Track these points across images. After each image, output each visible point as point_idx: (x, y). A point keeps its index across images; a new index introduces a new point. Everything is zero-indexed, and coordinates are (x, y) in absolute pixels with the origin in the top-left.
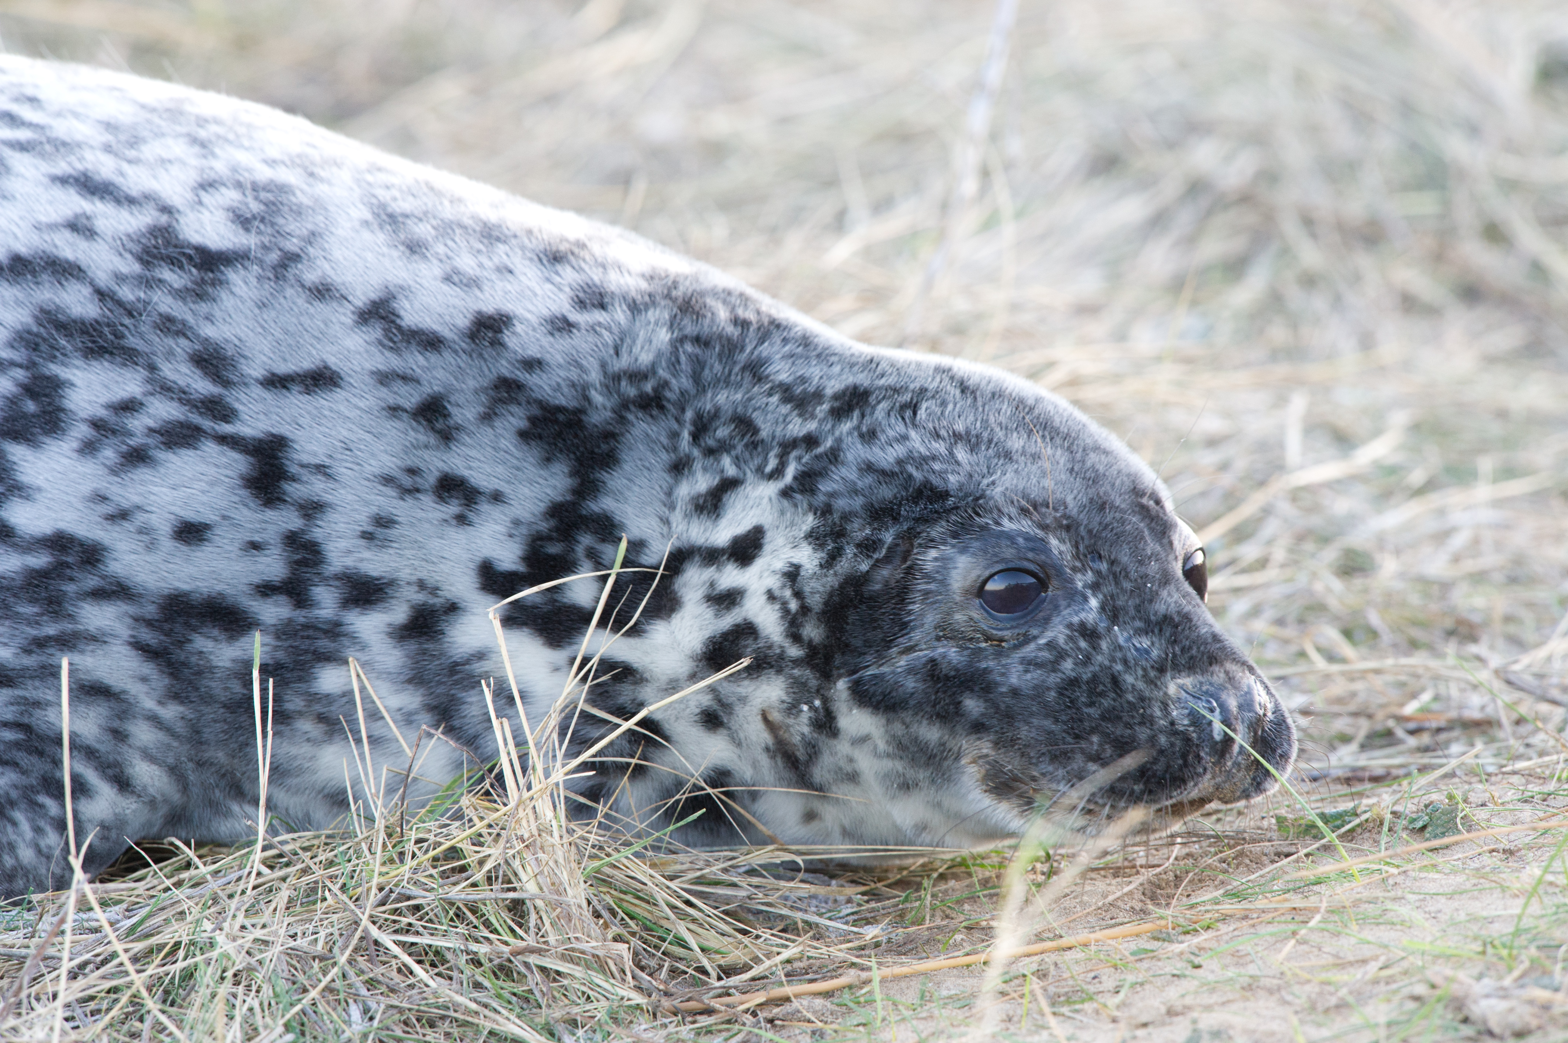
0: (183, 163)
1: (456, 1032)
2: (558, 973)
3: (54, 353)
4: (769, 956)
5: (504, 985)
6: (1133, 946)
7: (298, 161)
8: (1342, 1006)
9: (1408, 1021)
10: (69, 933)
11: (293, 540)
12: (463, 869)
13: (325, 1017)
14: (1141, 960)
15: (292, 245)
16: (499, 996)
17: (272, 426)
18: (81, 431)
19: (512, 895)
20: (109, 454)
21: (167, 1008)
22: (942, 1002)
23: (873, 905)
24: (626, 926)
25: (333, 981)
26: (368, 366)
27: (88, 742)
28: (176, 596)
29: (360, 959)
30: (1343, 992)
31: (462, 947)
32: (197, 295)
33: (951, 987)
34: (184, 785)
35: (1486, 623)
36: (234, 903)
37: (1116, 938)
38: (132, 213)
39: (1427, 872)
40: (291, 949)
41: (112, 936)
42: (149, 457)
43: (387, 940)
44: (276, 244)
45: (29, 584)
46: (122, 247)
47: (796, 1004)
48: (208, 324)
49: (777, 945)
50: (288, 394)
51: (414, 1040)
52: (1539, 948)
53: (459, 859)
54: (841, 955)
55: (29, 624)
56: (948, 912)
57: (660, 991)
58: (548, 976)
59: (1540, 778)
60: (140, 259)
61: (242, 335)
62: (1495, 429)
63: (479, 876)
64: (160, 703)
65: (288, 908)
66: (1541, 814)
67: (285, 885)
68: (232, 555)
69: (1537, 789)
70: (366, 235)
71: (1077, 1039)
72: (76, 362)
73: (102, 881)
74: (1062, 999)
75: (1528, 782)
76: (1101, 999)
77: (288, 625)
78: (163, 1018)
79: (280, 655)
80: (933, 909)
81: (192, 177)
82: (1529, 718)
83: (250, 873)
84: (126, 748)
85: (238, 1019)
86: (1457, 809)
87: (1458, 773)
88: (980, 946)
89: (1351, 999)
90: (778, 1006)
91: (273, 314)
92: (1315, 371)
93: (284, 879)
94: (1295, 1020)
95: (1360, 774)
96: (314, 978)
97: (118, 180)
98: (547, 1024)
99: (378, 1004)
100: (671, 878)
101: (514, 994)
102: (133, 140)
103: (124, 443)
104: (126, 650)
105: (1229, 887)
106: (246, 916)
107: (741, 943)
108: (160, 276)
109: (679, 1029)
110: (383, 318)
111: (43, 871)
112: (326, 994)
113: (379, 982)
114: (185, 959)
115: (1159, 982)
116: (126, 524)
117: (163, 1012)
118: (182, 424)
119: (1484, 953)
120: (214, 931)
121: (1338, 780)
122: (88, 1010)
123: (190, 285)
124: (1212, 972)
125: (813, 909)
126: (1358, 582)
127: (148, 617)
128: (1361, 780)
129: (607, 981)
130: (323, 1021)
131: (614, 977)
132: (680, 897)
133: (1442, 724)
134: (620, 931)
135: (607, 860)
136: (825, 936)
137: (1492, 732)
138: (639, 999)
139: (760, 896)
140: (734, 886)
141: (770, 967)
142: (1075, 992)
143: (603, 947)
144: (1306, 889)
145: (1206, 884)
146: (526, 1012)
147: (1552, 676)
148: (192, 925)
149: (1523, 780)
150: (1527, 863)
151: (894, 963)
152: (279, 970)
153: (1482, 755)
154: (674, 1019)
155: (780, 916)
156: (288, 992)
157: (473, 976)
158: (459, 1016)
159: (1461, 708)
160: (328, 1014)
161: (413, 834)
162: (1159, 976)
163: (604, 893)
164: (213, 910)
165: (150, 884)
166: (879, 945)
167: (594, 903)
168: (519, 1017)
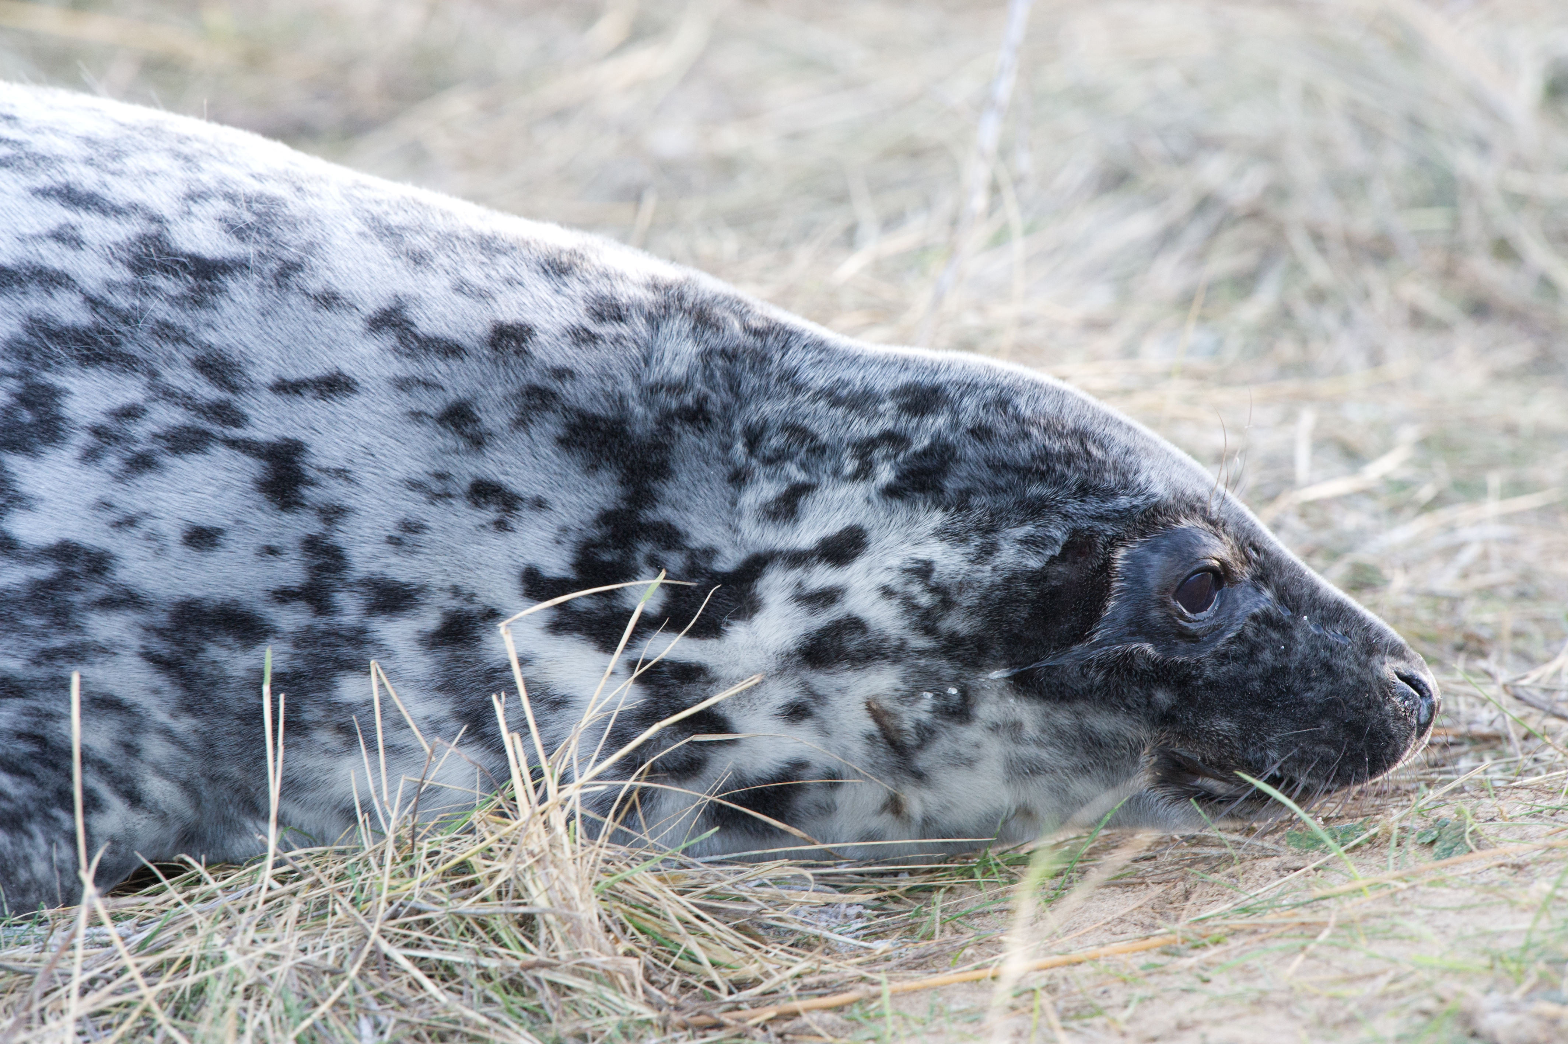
2: (569, 988)
4: (779, 970)
5: (515, 1000)
6: (1142, 961)
8: (1351, 1021)
9: (1417, 1036)
10: (80, 947)
11: (312, 545)
12: (472, 884)
13: (336, 1032)
14: (1150, 975)
16: (510, 1011)
18: (82, 439)
19: (522, 910)
20: (113, 461)
21: (178, 1022)
22: (951, 1017)
23: (882, 919)
24: (637, 940)
25: (343, 995)
27: (100, 756)
28: (189, 603)
29: (370, 973)
30: (1352, 1007)
31: (473, 962)
32: (196, 302)
33: (961, 1001)
35: (1495, 638)
36: (244, 918)
37: (1126, 952)
39: (1436, 886)
40: (303, 963)
41: (123, 951)
42: (155, 463)
43: (398, 954)
45: (34, 596)
47: (805, 1019)
49: (788, 960)
50: (300, 399)
52: (1549, 963)
53: (469, 873)
54: (850, 970)
55: (37, 636)
56: (958, 926)
57: (670, 1005)
58: (558, 991)
59: (1548, 793)
60: (131, 267)
62: (1505, 444)
63: (489, 891)
65: (298, 922)
66: (1550, 830)
67: (296, 899)
69: (1545, 804)
73: (113, 896)
74: (1072, 1013)
75: (1536, 797)
76: (1109, 1012)
77: (307, 632)
78: (174, 1033)
79: (299, 663)
80: (943, 924)
82: (1537, 733)
83: (260, 889)
85: (249, 1034)
86: (1465, 824)
87: (1467, 788)
88: (989, 961)
89: (1359, 1014)
90: (788, 1020)
92: (1324, 387)
93: (294, 894)
94: (1304, 1034)
96: (325, 993)
98: (557, 1038)
99: (389, 1020)
100: (682, 893)
101: (525, 1009)
105: (1237, 901)
106: (257, 931)
107: (751, 957)
108: (153, 283)
112: (337, 1008)
113: (390, 997)
114: (197, 971)
115: (1168, 996)
117: (175, 1027)
118: (188, 429)
119: (1492, 967)
120: (224, 945)
122: (99, 1024)
123: (187, 292)
124: (1222, 986)
125: (824, 924)
126: (1368, 597)
129: (617, 995)
130: (333, 1035)
131: (624, 991)
132: (691, 912)
133: (1451, 739)
134: (630, 946)
135: (620, 875)
136: (835, 952)
137: (1500, 747)
138: (649, 1014)
139: (771, 910)
140: (745, 900)
141: (780, 982)
142: (1085, 1007)
143: (613, 962)
144: (1315, 903)
145: (1215, 898)
146: (537, 1027)
147: (1561, 691)
148: (204, 940)
149: (1532, 795)
150: (1536, 878)
151: (904, 978)
152: (290, 984)
153: (1490, 770)
154: (684, 1033)
155: (791, 930)
156: (298, 1006)
157: (483, 991)
158: (469, 1030)
159: (1469, 723)
160: (339, 1028)
161: (426, 847)
162: (1168, 990)
163: (615, 908)
164: (224, 924)
165: (162, 898)
166: (889, 960)
167: (605, 917)
168: (530, 1031)
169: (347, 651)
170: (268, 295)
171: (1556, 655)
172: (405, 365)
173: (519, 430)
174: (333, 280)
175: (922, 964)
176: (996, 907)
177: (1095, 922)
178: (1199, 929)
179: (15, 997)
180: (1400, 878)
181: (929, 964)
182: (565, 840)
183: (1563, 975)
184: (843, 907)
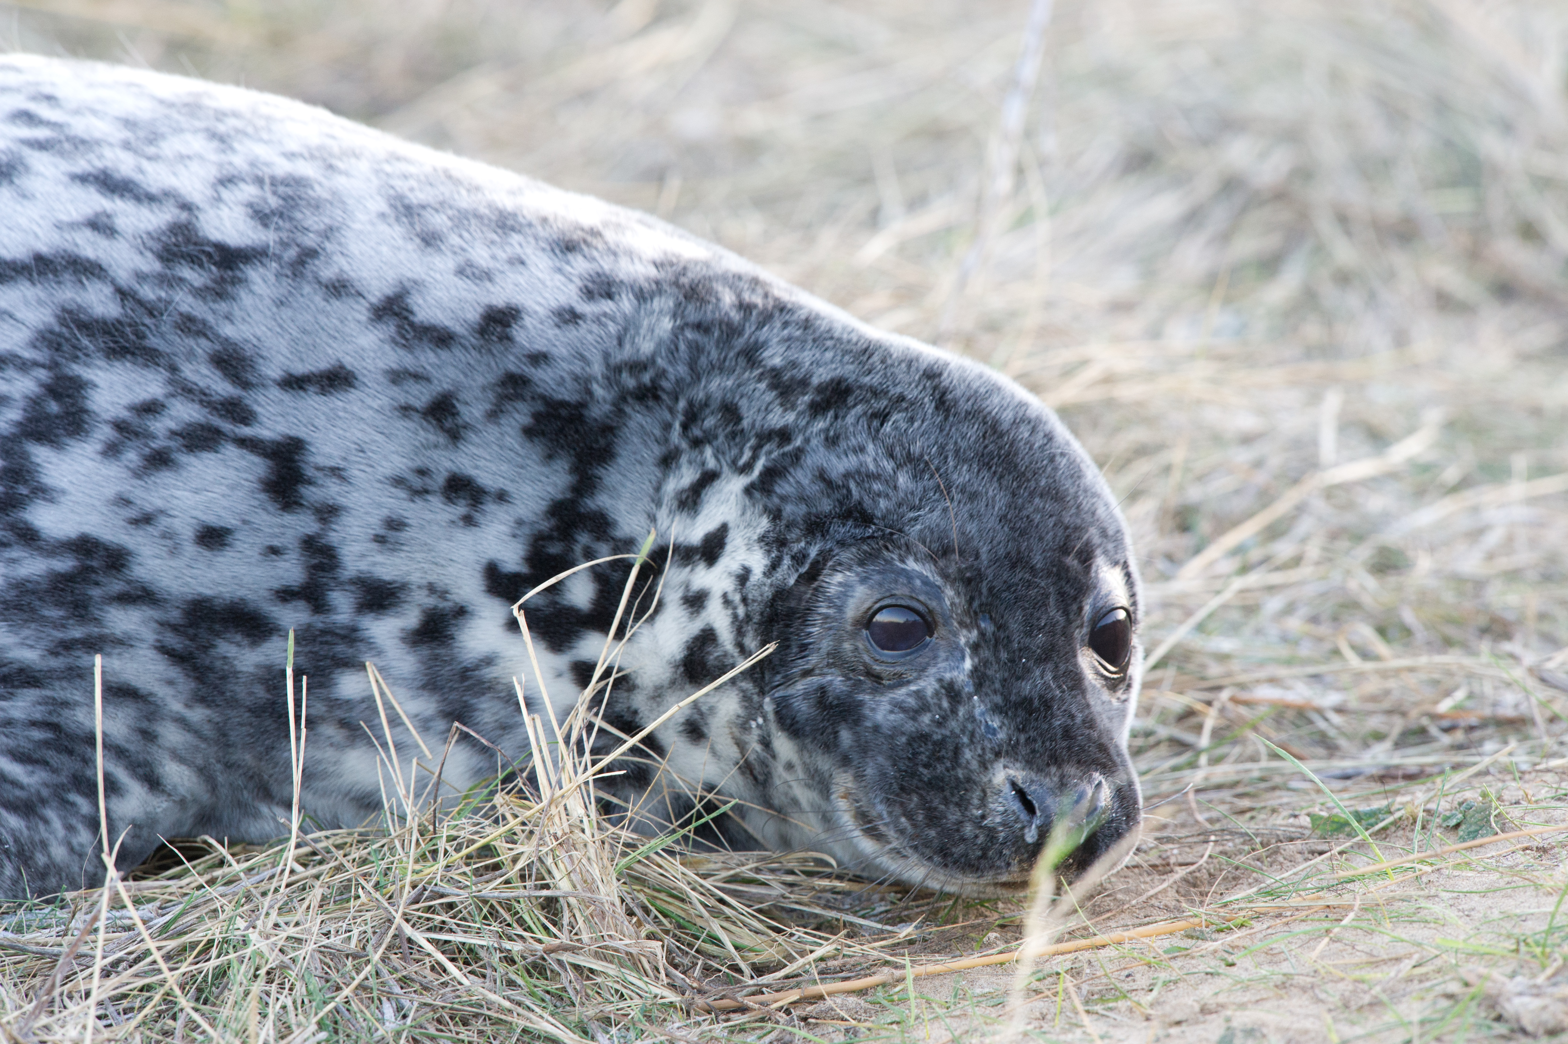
0: (201, 158)
1: (489, 1030)
2: (591, 971)
3: (77, 354)
4: (802, 954)
5: (537, 983)
6: (1167, 944)
7: (317, 154)
8: (1375, 1004)
9: (1442, 1019)
10: (102, 930)
12: (496, 867)
13: (359, 1015)
14: (1175, 958)
15: (310, 241)
16: (532, 994)
17: (290, 428)
18: (104, 433)
19: (545, 893)
20: (132, 456)
21: (200, 1006)
22: (975, 1000)
24: (660, 924)
25: (367, 979)
26: (381, 365)
29: (393, 957)
30: (1376, 990)
31: (496, 945)
33: (984, 985)
34: (214, 788)
35: (1520, 621)
36: (267, 901)
37: (1150, 936)
38: (152, 211)
39: (1461, 870)
40: (325, 947)
41: (145, 934)
42: (172, 461)
43: (420, 938)
44: (294, 240)
47: (829, 1002)
48: (227, 322)
49: (811, 943)
51: (448, 1038)
53: (493, 856)
54: (875, 953)
56: (982, 910)
57: (693, 988)
58: (581, 974)
60: (160, 257)
61: (259, 333)
62: (1529, 427)
63: (513, 872)
64: (187, 706)
65: (321, 906)
67: (319, 883)
68: (253, 560)
70: (383, 227)
71: (1110, 1038)
73: (136, 879)
74: (1096, 997)
75: (1562, 780)
76: (1134, 997)
78: (196, 1016)
80: (967, 907)
81: (212, 173)
82: (1562, 716)
83: (283, 871)
84: (155, 748)
85: (271, 1017)
86: (1491, 807)
87: (1492, 770)
88: (1014, 944)
89: (1384, 998)
90: (812, 1004)
91: (290, 313)
92: (1349, 369)
93: (317, 877)
94: (1328, 1018)
95: (1393, 772)
96: (348, 976)
97: (137, 177)
98: (581, 1022)
99: (411, 1004)
100: (705, 876)
101: (548, 992)
102: (152, 137)
103: (147, 445)
104: (152, 654)
105: (1263, 885)
106: (279, 914)
107: (774, 941)
109: (712, 1027)
110: (396, 314)
111: (76, 869)
112: (359, 992)
113: (412, 980)
114: (218, 957)
115: (1192, 979)
116: (150, 529)
117: (196, 1010)
119: (1517, 951)
120: (247, 928)
121: (1372, 778)
122: (121, 1008)
123: (210, 283)
124: (1246, 970)
125: (847, 908)
126: (1392, 580)
127: (173, 621)
128: (1394, 778)
129: (640, 978)
130: (356, 1019)
131: (647, 975)
132: (713, 895)
133: (1475, 722)
134: (653, 929)
136: (858, 935)
137: (1525, 730)
138: (673, 997)
139: (793, 894)
140: (765, 884)
141: (804, 965)
142: (1109, 990)
143: (636, 945)
144: (1340, 887)
145: (1240, 882)
146: (560, 1010)
148: (226, 923)
149: (1557, 778)
150: (1561, 861)
151: (928, 961)
152: (312, 968)
153: (1515, 752)
154: (707, 1017)
155: (813, 914)
156: (321, 990)
157: (506, 974)
158: (492, 1014)
159: (1494, 705)
160: (361, 1012)
161: (448, 832)
162: (1193, 974)
163: (638, 891)
164: (246, 908)
165: (184, 882)
166: (912, 944)
167: (627, 900)
168: (552, 1014)
175: (946, 947)
178: (1223, 912)
179: (37, 981)
180: (1422, 861)
181: (952, 948)
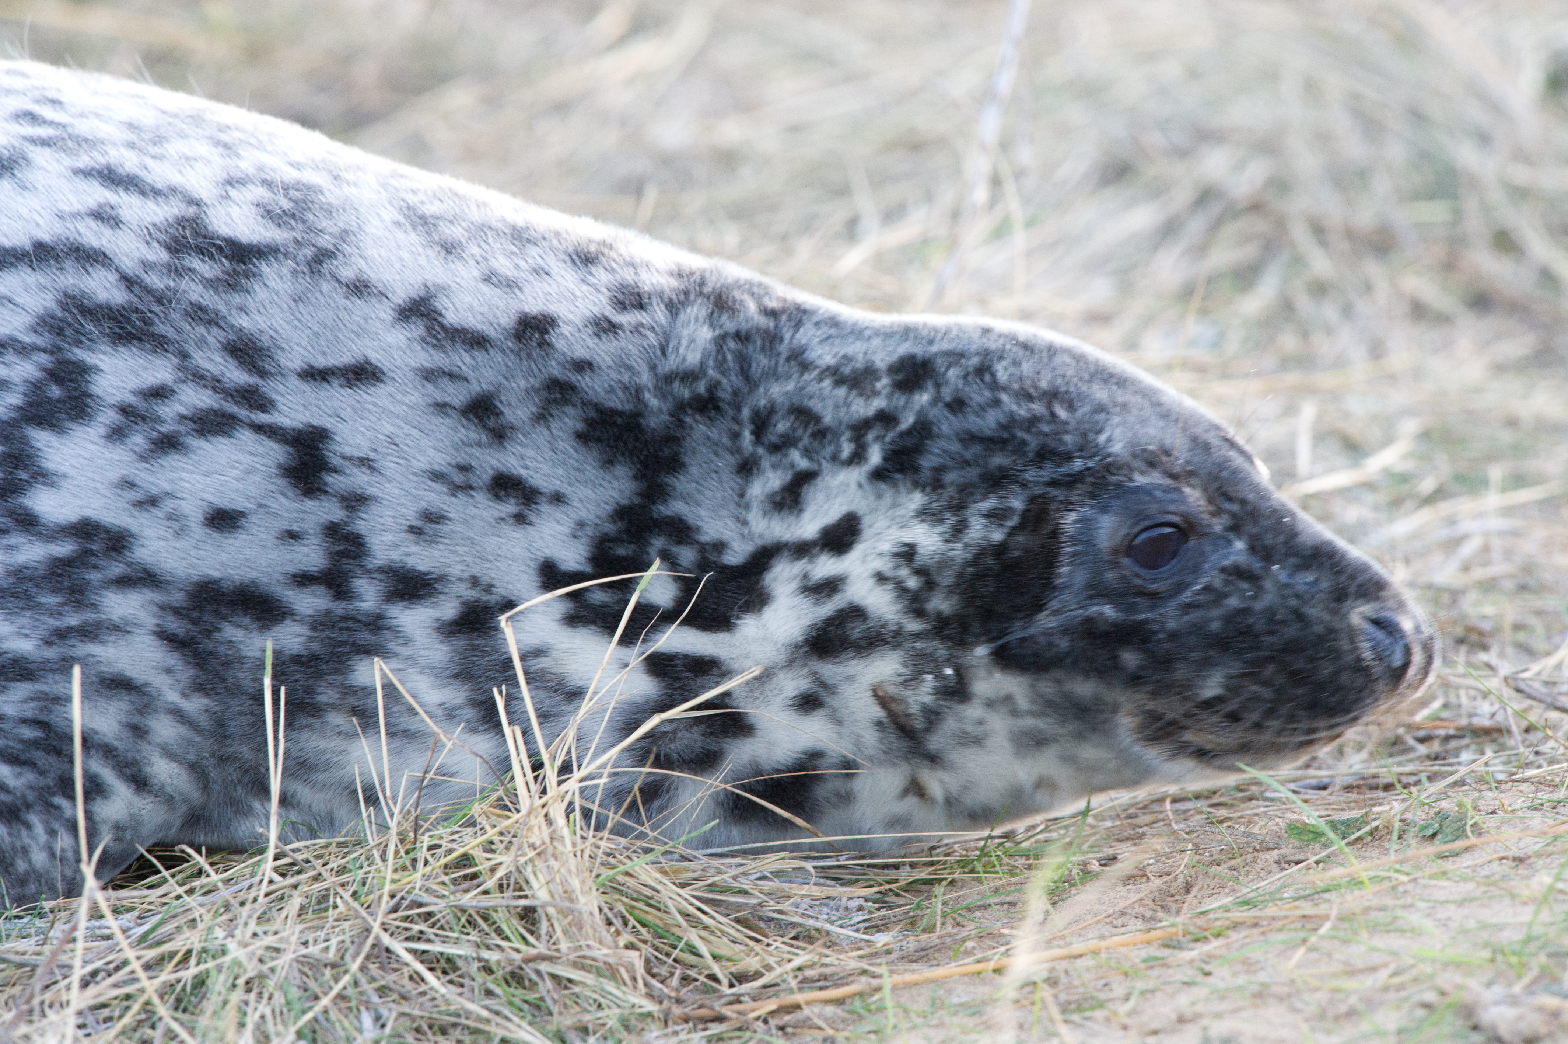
1: (467, 1038)
2: (570, 981)
4: (780, 963)
5: (516, 992)
6: (1143, 954)
8: (1352, 1014)
9: (1418, 1028)
10: (81, 939)
11: (333, 531)
12: (474, 877)
13: (337, 1025)
14: (1151, 968)
16: (511, 1004)
18: (109, 417)
19: (523, 902)
20: (138, 440)
21: (179, 1015)
22: (952, 1010)
23: (884, 912)
24: (638, 933)
25: (345, 988)
29: (371, 966)
30: (1353, 1000)
31: (474, 955)
33: (962, 994)
35: (1497, 631)
36: (245, 911)
37: (1127, 945)
39: (1437, 879)
40: (304, 956)
41: (124, 943)
42: (181, 444)
43: (399, 947)
45: (52, 574)
46: (149, 235)
47: (807, 1011)
49: (789, 952)
52: (1550, 955)
53: (470, 866)
54: (853, 962)
56: (959, 919)
57: (670, 998)
58: (559, 984)
59: (1549, 786)
62: (1506, 437)
63: (491, 883)
65: (299, 915)
66: (1551, 822)
67: (297, 893)
69: (1546, 797)
72: (103, 348)
73: (115, 888)
74: (1073, 1006)
75: (1537, 791)
76: (1111, 1005)
78: (175, 1026)
80: (944, 917)
82: (1538, 726)
83: (261, 881)
85: (250, 1026)
86: (1466, 816)
87: (1468, 780)
88: (991, 954)
89: (1361, 1007)
90: (789, 1013)
92: (1325, 380)
93: (295, 887)
94: (1305, 1027)
95: (1371, 782)
96: (326, 986)
98: (559, 1031)
99: (390, 1013)
100: (683, 886)
101: (526, 1002)
103: (154, 429)
105: (1239, 894)
106: (258, 924)
107: (752, 950)
109: (690, 1036)
112: (338, 1001)
113: (391, 990)
114: (198, 964)
115: (1169, 989)
116: (155, 511)
117: (176, 1019)
118: (216, 412)
119: (1493, 960)
120: (225, 938)
121: (1346, 788)
122: (100, 1017)
124: (1222, 979)
125: (826, 917)
128: (1373, 787)
129: (618, 988)
130: (334, 1028)
131: (625, 984)
132: (691, 904)
133: (1452, 732)
134: (631, 938)
135: (622, 868)
136: (836, 944)
137: (1501, 740)
138: (650, 1006)
139: (772, 903)
140: (746, 893)
141: (782, 975)
142: (1086, 1000)
143: (614, 955)
144: (1316, 896)
145: (1216, 891)
146: (538, 1020)
147: (1562, 683)
148: (204, 933)
149: (1533, 788)
150: (1537, 871)
151: (905, 970)
152: (291, 977)
153: (1491, 762)
154: (685, 1026)
155: (792, 923)
156: (299, 999)
157: (485, 983)
158: (470, 1023)
159: (1470, 716)
160: (340, 1021)
161: (426, 840)
162: (1170, 983)
163: (616, 901)
164: (225, 917)
165: (162, 891)
166: (890, 953)
167: (606, 910)
168: (531, 1024)
169: (364, 636)
170: (301, 280)
171: (1557, 648)
172: (431, 355)
173: (539, 424)
174: (365, 268)
175: (923, 957)
176: (997, 899)
177: (1096, 915)
178: (1200, 922)
179: (16, 990)
180: (1401, 871)
181: (930, 957)
182: (566, 832)
183: (1564, 968)
184: (845, 899)
